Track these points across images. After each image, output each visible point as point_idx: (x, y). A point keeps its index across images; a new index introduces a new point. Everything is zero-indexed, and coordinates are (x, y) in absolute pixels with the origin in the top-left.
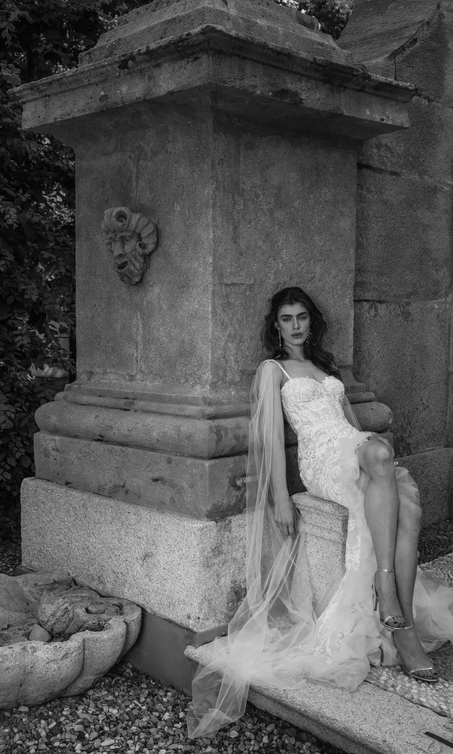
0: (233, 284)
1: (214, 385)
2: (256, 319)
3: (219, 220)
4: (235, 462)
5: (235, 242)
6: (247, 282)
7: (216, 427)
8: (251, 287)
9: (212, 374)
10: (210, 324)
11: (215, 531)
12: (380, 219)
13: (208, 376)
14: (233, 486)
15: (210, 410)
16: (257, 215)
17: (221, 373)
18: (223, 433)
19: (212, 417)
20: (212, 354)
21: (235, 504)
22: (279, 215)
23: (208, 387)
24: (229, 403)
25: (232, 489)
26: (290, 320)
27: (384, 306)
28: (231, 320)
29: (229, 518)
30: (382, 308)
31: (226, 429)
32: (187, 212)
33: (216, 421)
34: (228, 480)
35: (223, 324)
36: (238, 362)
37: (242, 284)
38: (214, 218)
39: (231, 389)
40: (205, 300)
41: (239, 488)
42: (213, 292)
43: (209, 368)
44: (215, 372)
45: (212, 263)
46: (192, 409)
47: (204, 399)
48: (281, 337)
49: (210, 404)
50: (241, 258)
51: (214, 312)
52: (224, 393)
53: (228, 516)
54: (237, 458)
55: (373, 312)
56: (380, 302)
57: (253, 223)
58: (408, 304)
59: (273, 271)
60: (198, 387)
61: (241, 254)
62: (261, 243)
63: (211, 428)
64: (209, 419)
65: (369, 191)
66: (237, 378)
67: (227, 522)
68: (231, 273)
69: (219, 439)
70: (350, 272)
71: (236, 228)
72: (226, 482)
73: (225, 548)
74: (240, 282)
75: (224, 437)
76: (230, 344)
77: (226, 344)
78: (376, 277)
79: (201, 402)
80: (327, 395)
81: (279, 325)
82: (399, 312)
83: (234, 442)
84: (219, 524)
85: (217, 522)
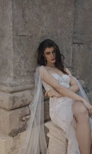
0: (23, 35)
1: (15, 78)
2: (33, 50)
3: (15, 7)
4: (22, 111)
5: (23, 17)
6: (29, 35)
7: (13, 97)
8: (31, 37)
9: (13, 73)
10: (12, 52)
11: (12, 141)
12: (82, 15)
13: (12, 74)
14: (21, 120)
15: (11, 89)
16: (33, 6)
17: (18, 72)
18: (16, 100)
19: (12, 92)
20: (13, 65)
21: (22, 127)
22: (44, 7)
23: (12, 79)
24: (21, 85)
25: (20, 122)
26: (50, 54)
27: (82, 45)
28: (22, 50)
29: (19, 134)
30: (82, 46)
31: (18, 98)
32: (3, 4)
33: (13, 94)
34: (19, 118)
35: (18, 52)
36: (25, 68)
37: (27, 36)
38: (13, 6)
39: (22, 79)
40: (10, 42)
41: (24, 121)
42: (13, 38)
43: (12, 71)
44: (15, 73)
45: (12, 26)
46: (5, 88)
47: (10, 84)
48: (46, 60)
49: (12, 86)
50: (26, 25)
51: (14, 47)
52: (19, 81)
53: (19, 133)
54: (23, 109)
55: (79, 47)
56: (81, 44)
57: (31, 10)
58: (90, 45)
59: (40, 31)
60: (8, 78)
61: (26, 23)
62: (35, 19)
63: (10, 98)
64: (11, 93)
65: (79, 4)
66: (26, 74)
67: (18, 136)
68: (22, 31)
69: (14, 102)
70: (71, 32)
71: (23, 11)
72: (18, 119)
73: (17, 146)
74: (26, 35)
75: (16, 101)
76: (22, 61)
77: (20, 60)
78: (80, 35)
79: (8, 85)
80: (64, 82)
81: (45, 55)
82: (87, 47)
83: (22, 103)
84: (14, 138)
85: (13, 137)
